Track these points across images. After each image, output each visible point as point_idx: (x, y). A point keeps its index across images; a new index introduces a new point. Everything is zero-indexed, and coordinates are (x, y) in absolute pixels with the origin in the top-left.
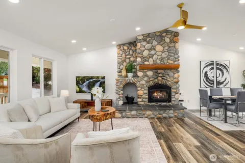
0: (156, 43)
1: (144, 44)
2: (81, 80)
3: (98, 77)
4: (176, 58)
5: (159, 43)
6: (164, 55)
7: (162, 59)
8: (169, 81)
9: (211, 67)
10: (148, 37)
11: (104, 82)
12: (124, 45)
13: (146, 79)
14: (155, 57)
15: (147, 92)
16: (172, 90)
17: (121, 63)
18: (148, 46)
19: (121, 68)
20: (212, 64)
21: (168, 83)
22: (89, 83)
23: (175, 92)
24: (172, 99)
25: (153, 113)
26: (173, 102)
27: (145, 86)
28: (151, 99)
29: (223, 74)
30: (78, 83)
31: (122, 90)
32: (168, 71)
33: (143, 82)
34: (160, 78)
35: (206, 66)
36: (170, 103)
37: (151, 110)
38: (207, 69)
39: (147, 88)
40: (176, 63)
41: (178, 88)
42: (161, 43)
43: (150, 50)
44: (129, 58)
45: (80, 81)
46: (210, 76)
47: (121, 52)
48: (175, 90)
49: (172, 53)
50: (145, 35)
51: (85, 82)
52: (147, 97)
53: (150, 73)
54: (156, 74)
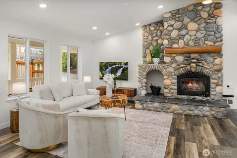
0: (189, 20)
1: (172, 22)
2: (105, 65)
3: (121, 63)
4: (217, 38)
5: (193, 20)
6: (199, 35)
7: (197, 40)
8: (207, 69)
10: (177, 14)
11: (127, 68)
12: (150, 25)
13: (174, 65)
14: (187, 37)
15: (175, 81)
16: (212, 81)
17: (146, 47)
18: (178, 24)
19: (146, 52)
21: (206, 72)
22: (112, 69)
23: (216, 84)
24: (212, 93)
25: (180, 108)
26: (212, 97)
27: (173, 74)
28: (181, 91)
30: (101, 69)
31: (144, 78)
32: (206, 56)
33: (171, 69)
34: (194, 65)
36: (208, 98)
39: (176, 77)
40: (217, 44)
41: (221, 78)
42: (196, 20)
43: (179, 29)
44: (157, 40)
45: (103, 67)
47: (147, 34)
48: (216, 81)
49: (212, 31)
50: (173, 12)
51: (108, 68)
52: (176, 87)
53: (180, 59)
54: (188, 60)
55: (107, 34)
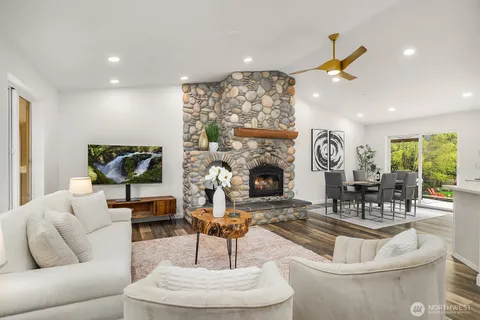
0: (264, 91)
1: (244, 89)
3: (146, 149)
4: (290, 121)
5: (267, 92)
6: (275, 114)
7: (272, 120)
8: (281, 159)
9: (324, 139)
10: (250, 78)
11: (160, 160)
12: (197, 85)
13: (246, 154)
14: (261, 115)
15: (247, 178)
16: (285, 175)
17: (189, 122)
18: (250, 95)
19: (191, 132)
20: (325, 135)
21: (280, 163)
22: (124, 160)
23: (289, 178)
24: (285, 190)
25: (265, 217)
26: (285, 195)
27: (245, 167)
28: (254, 192)
29: (337, 151)
30: (93, 161)
31: (202, 177)
32: (280, 142)
33: (242, 161)
34: (269, 154)
35: (319, 138)
36: (282, 197)
37: (261, 211)
38: (320, 142)
39: (248, 172)
40: (291, 129)
41: (292, 171)
42: (271, 93)
43: (253, 102)
44: (208, 113)
46: (324, 152)
47: (192, 100)
48: (289, 175)
49: (286, 112)
50: (246, 74)
51: (112, 159)
52: (248, 187)
53: (253, 144)
54: (263, 146)
55: (115, 81)
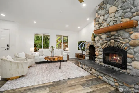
0: (110, 6)
4: (133, 13)
7: (115, 20)
8: (123, 44)
10: (102, 4)
13: (101, 42)
15: (101, 53)
21: (123, 46)
22: (81, 45)
23: (131, 58)
24: (128, 67)
26: (128, 71)
27: (100, 47)
32: (122, 32)
34: (113, 41)
39: (102, 50)
40: (133, 19)
41: (136, 53)
43: (104, 15)
48: (131, 56)
49: (127, 8)
53: (104, 36)
54: (109, 36)
